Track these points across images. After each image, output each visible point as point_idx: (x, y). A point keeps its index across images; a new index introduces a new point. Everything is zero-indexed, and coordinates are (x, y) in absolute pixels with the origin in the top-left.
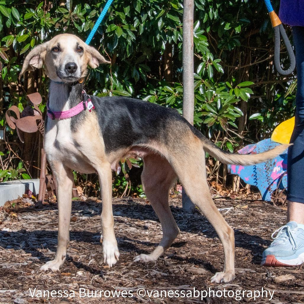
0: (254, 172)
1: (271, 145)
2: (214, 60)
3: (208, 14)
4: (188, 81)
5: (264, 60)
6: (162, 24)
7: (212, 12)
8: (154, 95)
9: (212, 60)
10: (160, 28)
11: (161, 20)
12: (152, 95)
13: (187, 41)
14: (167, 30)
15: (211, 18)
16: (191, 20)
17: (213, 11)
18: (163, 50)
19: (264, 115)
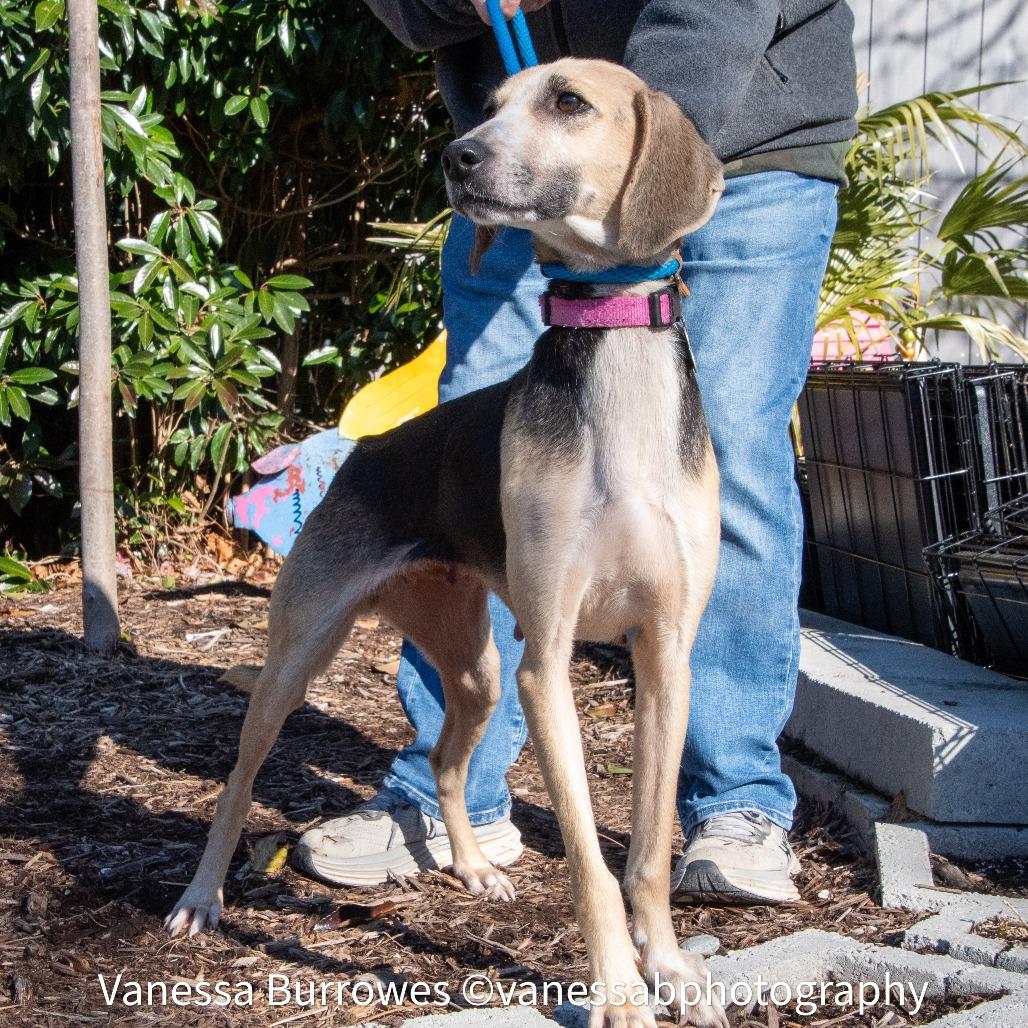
0: (296, 521)
1: (340, 447)
2: (196, 202)
3: (177, 65)
4: (91, 276)
5: (343, 198)
6: (43, 94)
7: (189, 61)
8: (34, 299)
9: (192, 199)
10: (36, 106)
11: (40, 79)
12: (29, 299)
13: (83, 162)
14: (58, 107)
15: (186, 78)
16: (94, 102)
17: (192, 58)
18: (53, 163)
19: (343, 351)
